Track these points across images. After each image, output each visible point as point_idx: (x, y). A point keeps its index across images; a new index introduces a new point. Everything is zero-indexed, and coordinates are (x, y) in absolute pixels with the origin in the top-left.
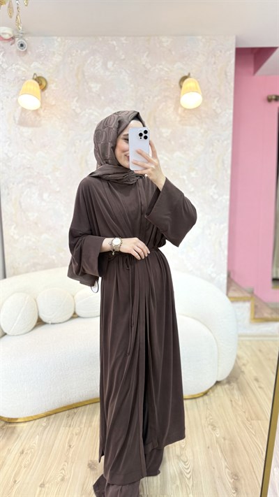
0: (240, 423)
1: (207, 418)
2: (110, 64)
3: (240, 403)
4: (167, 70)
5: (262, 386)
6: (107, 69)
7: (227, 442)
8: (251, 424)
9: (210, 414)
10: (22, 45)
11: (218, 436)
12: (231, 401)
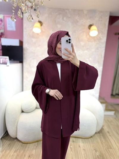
0: (105, 149)
1: (93, 147)
2: (65, 18)
3: (104, 141)
4: (84, 22)
5: (111, 135)
6: (64, 20)
7: (101, 157)
8: (109, 150)
9: (94, 146)
10: (35, 10)
11: (98, 154)
12: (101, 140)
